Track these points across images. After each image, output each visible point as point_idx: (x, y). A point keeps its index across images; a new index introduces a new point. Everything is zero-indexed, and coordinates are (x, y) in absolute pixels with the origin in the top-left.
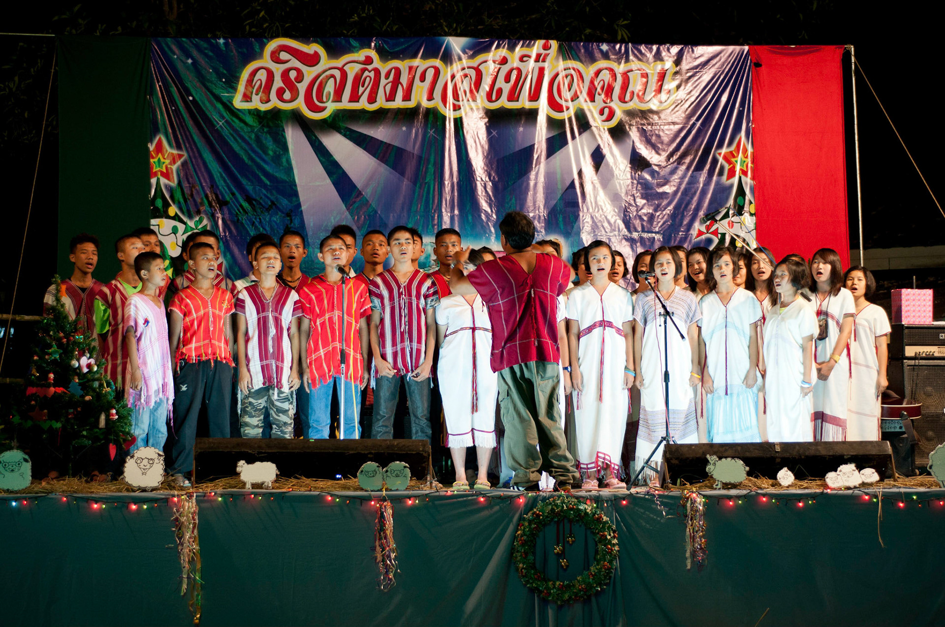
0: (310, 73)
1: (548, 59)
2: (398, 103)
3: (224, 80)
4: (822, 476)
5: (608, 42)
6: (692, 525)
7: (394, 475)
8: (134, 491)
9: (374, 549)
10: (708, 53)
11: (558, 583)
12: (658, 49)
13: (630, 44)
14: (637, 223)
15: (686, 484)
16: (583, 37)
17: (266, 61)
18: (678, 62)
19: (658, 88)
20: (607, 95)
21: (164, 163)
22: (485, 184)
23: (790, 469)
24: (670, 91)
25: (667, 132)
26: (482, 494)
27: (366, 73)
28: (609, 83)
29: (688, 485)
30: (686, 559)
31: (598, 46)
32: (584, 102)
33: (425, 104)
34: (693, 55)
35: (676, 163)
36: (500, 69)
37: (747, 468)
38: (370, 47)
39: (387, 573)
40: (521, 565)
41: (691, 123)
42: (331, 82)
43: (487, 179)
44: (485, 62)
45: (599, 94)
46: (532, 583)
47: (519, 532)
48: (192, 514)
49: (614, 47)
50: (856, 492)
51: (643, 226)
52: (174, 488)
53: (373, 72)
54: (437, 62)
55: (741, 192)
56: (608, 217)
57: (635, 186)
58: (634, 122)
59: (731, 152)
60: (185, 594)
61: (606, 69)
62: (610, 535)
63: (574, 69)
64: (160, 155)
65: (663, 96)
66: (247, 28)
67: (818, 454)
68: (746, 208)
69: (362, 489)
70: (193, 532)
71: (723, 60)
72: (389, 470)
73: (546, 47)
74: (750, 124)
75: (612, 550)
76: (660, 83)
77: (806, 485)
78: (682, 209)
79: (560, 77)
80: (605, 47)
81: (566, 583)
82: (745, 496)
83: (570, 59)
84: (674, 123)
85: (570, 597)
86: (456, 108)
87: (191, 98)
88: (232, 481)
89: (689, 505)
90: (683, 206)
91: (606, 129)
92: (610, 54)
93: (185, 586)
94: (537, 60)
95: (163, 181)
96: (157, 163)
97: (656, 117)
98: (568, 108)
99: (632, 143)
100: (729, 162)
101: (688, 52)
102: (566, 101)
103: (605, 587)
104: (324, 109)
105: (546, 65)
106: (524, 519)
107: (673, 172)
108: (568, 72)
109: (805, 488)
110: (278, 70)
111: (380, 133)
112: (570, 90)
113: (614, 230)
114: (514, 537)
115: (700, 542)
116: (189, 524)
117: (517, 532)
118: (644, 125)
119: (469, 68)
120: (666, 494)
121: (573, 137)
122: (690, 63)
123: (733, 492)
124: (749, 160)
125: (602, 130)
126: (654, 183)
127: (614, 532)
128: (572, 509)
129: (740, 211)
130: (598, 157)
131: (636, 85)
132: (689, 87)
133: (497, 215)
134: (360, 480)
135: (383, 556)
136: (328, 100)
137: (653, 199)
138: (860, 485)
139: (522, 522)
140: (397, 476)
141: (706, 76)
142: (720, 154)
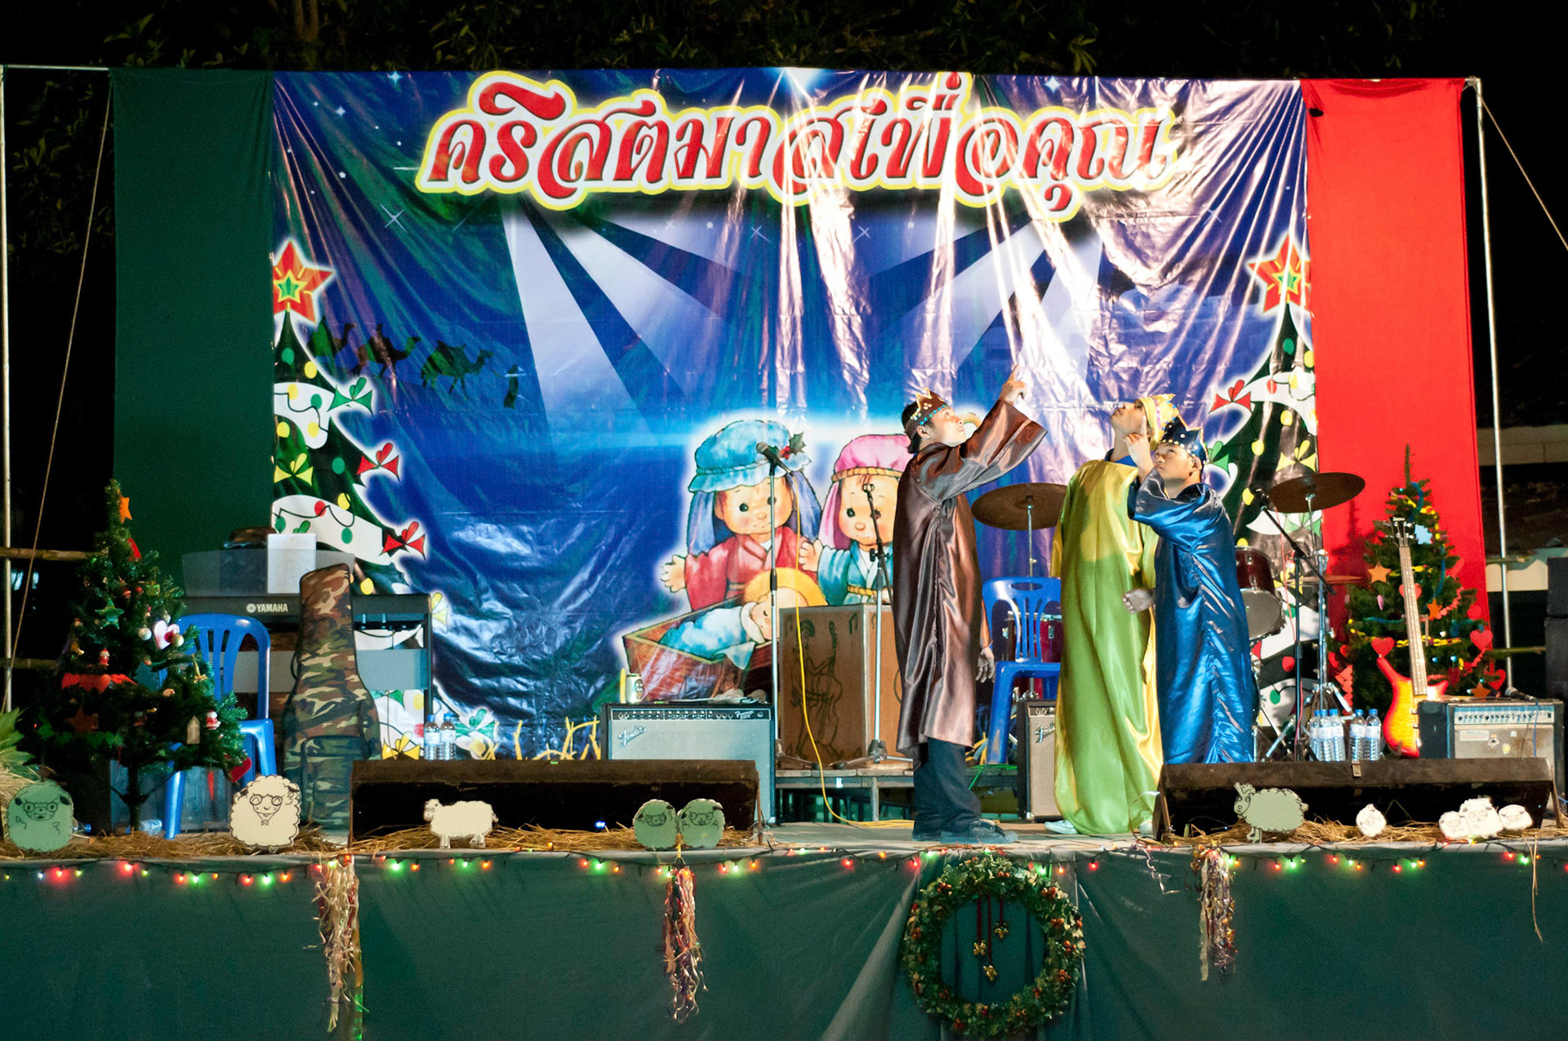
0: (547, 130)
1: (956, 104)
2: (700, 182)
3: (399, 143)
4: (1434, 819)
5: (1059, 74)
6: (1210, 906)
7: (696, 822)
8: (247, 853)
9: (662, 950)
10: (1231, 93)
11: (979, 1007)
12: (1145, 87)
13: (1097, 78)
14: (1111, 385)
15: (1199, 834)
16: (1016, 67)
17: (470, 109)
18: (1179, 109)
19: (1145, 153)
20: (1057, 166)
21: (297, 286)
22: (850, 320)
23: (1379, 807)
24: (1165, 159)
25: (1160, 228)
26: (848, 853)
27: (644, 131)
28: (1061, 146)
29: (1203, 836)
30: (1201, 963)
31: (1042, 82)
32: (1018, 179)
33: (746, 183)
34: (1205, 97)
35: (1177, 282)
36: (873, 121)
37: (1305, 807)
38: (649, 85)
39: (684, 990)
40: (916, 976)
41: (1202, 212)
42: (584, 144)
43: (853, 311)
44: (849, 110)
45: (1045, 165)
46: (934, 1007)
47: (912, 919)
48: (348, 891)
49: (1069, 84)
50: (1493, 846)
51: (1120, 390)
52: (316, 847)
53: (656, 128)
54: (766, 111)
55: (1289, 331)
56: (1061, 376)
57: (1108, 321)
58: (1104, 212)
59: (1272, 263)
60: (335, 1030)
61: (1056, 120)
62: (1069, 923)
63: (1001, 121)
64: (290, 274)
65: (1154, 165)
66: (439, 54)
67: (1427, 780)
68: (1298, 359)
69: (641, 847)
70: (349, 924)
71: (1256, 104)
72: (688, 813)
73: (953, 85)
74: (1304, 215)
75: (1072, 948)
76: (1148, 145)
77: (1405, 835)
78: (1187, 361)
79: (976, 137)
80: (1053, 83)
81: (994, 1006)
82: (1303, 854)
83: (994, 104)
84: (1173, 214)
85: (1001, 1032)
86: (799, 189)
87: (343, 175)
88: (416, 835)
89: (1204, 870)
90: (1190, 355)
91: (1057, 225)
92: (1063, 95)
93: (334, 1018)
94: (937, 107)
95: (296, 318)
96: (285, 288)
97: (1141, 203)
98: (990, 189)
99: (1101, 248)
100: (1269, 280)
101: (1197, 90)
102: (988, 176)
103: (1061, 1013)
104: (571, 192)
105: (952, 114)
106: (921, 896)
107: (1173, 296)
108: (990, 126)
109: (1404, 840)
110: (492, 125)
111: (670, 232)
112: (994, 157)
113: (1072, 398)
114: (905, 928)
115: (1225, 933)
116: (344, 909)
117: (909, 918)
118: (1122, 216)
119: (820, 120)
120: (1166, 850)
121: (1001, 238)
122: (1200, 109)
123: (1281, 847)
124: (1302, 276)
125: (1050, 226)
126: (1139, 317)
127: (1076, 918)
128: (1004, 879)
129: (1287, 364)
130: (1043, 272)
131: (1107, 148)
132: (1200, 149)
133: (870, 372)
134: (637, 830)
135: (677, 961)
136: (579, 174)
137: (1138, 344)
138: (1498, 833)
139: (917, 901)
140: (702, 823)
141: (1229, 131)
142: (1252, 266)
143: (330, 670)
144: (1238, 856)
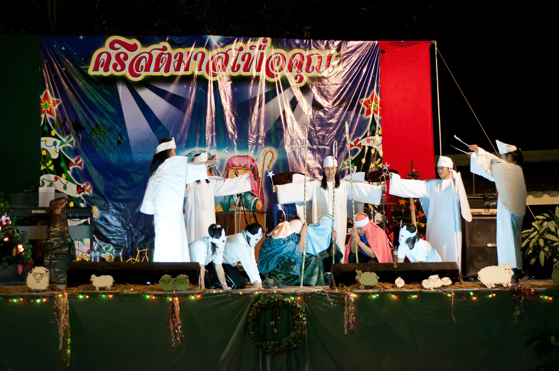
0: (131, 55)
1: (266, 48)
2: (182, 72)
3: (83, 59)
4: (420, 282)
5: (299, 38)
6: (347, 310)
7: (180, 282)
8: (32, 292)
9: (168, 324)
10: (355, 45)
11: (272, 343)
12: (327, 43)
13: (312, 40)
14: (316, 140)
15: (344, 286)
16: (285, 36)
17: (106, 48)
18: (338, 50)
19: (327, 64)
20: (299, 68)
21: (49, 106)
22: (231, 118)
23: (402, 278)
24: (334, 66)
25: (332, 89)
26: (230, 292)
27: (164, 55)
28: (300, 61)
29: (345, 287)
30: (344, 328)
31: (294, 41)
32: (286, 72)
33: (197, 73)
34: (347, 46)
35: (337, 107)
36: (239, 53)
37: (378, 278)
38: (165, 41)
39: (176, 337)
40: (252, 333)
41: (346, 84)
42: (144, 59)
43: (232, 115)
44: (231, 49)
45: (295, 68)
46: (258, 343)
47: (250, 314)
48: (65, 304)
49: (303, 42)
50: (439, 290)
51: (319, 142)
52: (55, 290)
53: (167, 55)
54: (204, 50)
55: (374, 123)
56: (300, 137)
57: (315, 119)
58: (314, 83)
59: (368, 100)
60: (61, 350)
61: (298, 53)
62: (301, 315)
63: (280, 54)
64: (46, 102)
65: (330, 69)
66: (96, 30)
67: (418, 269)
68: (377, 132)
69: (161, 290)
70: (66, 315)
71: (363, 49)
72: (177, 279)
73: (265, 41)
74: (379, 85)
75: (303, 324)
76: (328, 62)
77: (411, 287)
78: (341, 132)
79: (273, 58)
80: (297, 41)
81: (277, 342)
82: (377, 293)
83: (278, 48)
84: (336, 84)
85: (279, 351)
86: (214, 75)
87: (64, 69)
88: (88, 286)
89: (346, 298)
90: (341, 131)
91: (298, 87)
92: (301, 45)
93: (61, 346)
94: (260, 49)
95: (48, 116)
96: (44, 106)
97: (326, 81)
98: (277, 76)
99: (313, 95)
100: (367, 106)
101: (344, 44)
102: (276, 71)
103: (299, 344)
104: (139, 75)
105: (264, 51)
106: (253, 307)
107: (336, 111)
108: (277, 55)
109: (411, 288)
110: (113, 53)
111: (172, 89)
112: (278, 65)
113: (303, 144)
114: (248, 317)
115: (352, 318)
116: (64, 310)
117: (249, 313)
118: (320, 85)
119: (221, 53)
120: (333, 292)
121: (280, 92)
122: (345, 50)
123: (371, 291)
124: (378, 105)
125: (296, 88)
126: (325, 118)
127: (304, 314)
128: (280, 301)
129: (373, 134)
130: (294, 103)
131: (315, 63)
132: (345, 63)
133: (237, 135)
134: (160, 285)
135: (174, 327)
136: (142, 70)
137: (325, 127)
138: (441, 286)
139: (252, 308)
140: (182, 283)
141: (354, 58)
142: (362, 101)
143: (59, 232)
144: (356, 293)
